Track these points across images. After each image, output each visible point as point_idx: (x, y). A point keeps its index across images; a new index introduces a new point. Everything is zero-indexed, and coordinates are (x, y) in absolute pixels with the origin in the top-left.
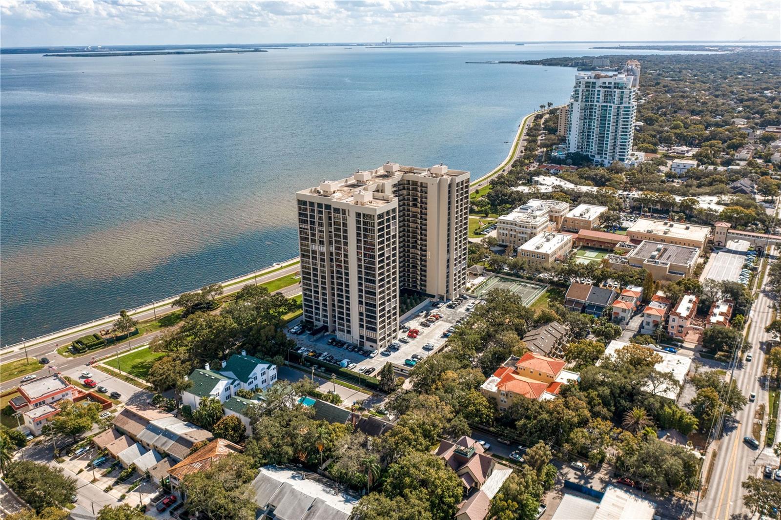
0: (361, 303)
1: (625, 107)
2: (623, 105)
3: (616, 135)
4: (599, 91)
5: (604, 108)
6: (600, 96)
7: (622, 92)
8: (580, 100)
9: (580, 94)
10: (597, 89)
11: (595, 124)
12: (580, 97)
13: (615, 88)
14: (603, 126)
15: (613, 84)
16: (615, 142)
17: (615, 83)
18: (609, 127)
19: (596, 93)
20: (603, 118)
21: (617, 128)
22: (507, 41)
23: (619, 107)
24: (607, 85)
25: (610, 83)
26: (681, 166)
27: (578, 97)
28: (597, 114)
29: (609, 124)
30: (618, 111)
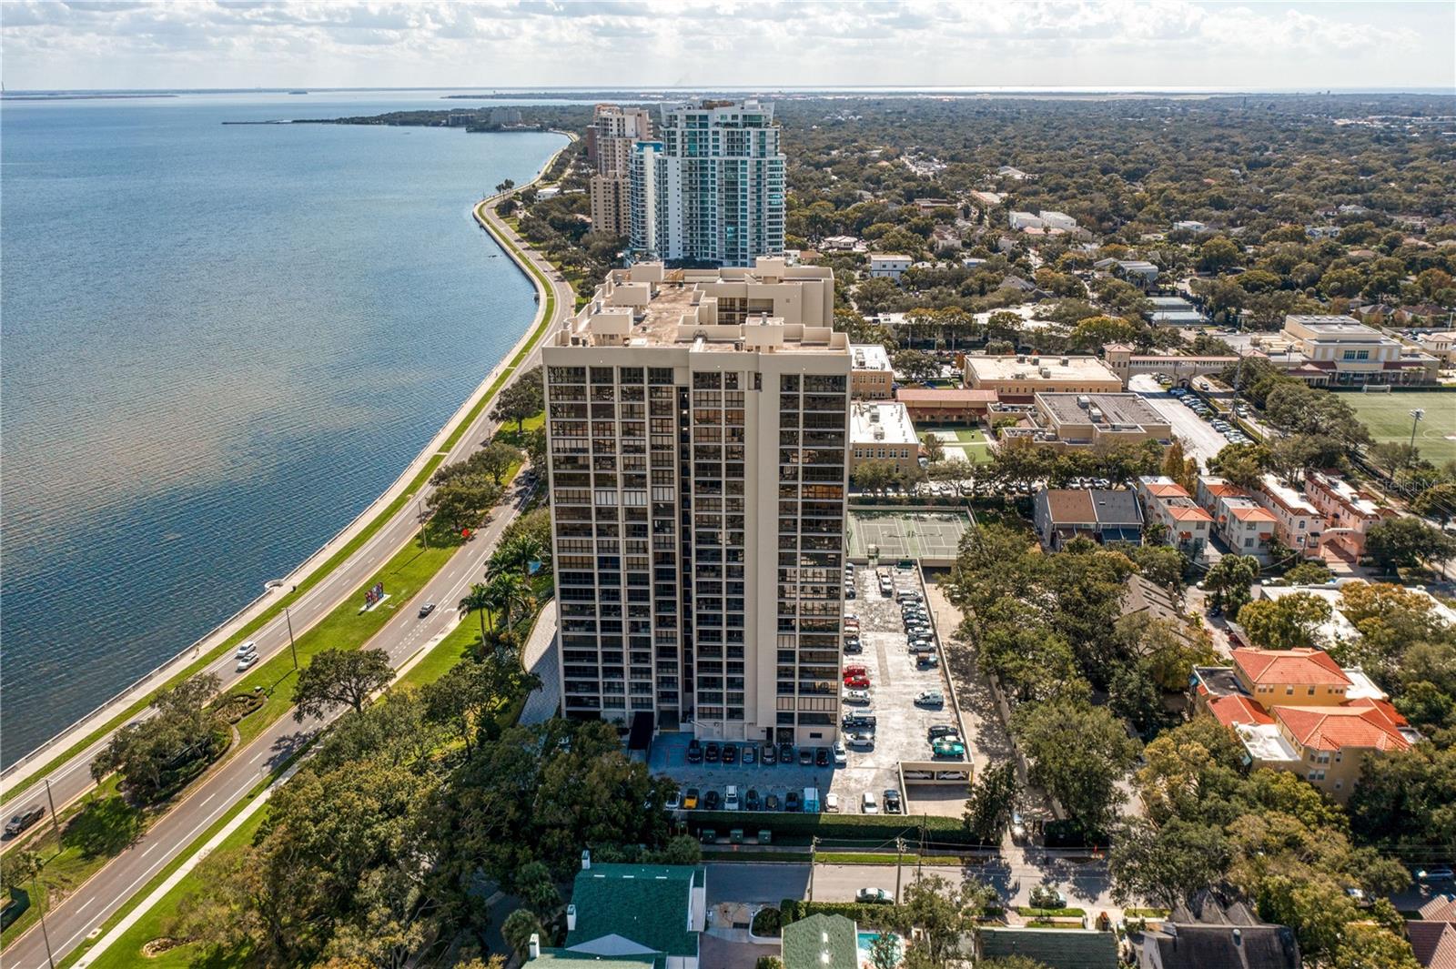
0: (785, 625)
1: (771, 162)
2: (768, 158)
3: (759, 217)
4: (716, 133)
5: (732, 167)
6: (720, 143)
7: (763, 133)
8: (679, 153)
9: (679, 140)
10: (711, 129)
11: (716, 199)
12: (679, 146)
13: (745, 126)
14: (731, 204)
15: (740, 118)
16: (759, 231)
17: (745, 117)
18: (744, 203)
19: (711, 137)
20: (732, 185)
21: (759, 204)
22: (263, 87)
23: (759, 163)
24: (729, 120)
25: (735, 117)
26: (889, 267)
27: (674, 147)
28: (717, 178)
29: (745, 197)
30: (759, 170)
